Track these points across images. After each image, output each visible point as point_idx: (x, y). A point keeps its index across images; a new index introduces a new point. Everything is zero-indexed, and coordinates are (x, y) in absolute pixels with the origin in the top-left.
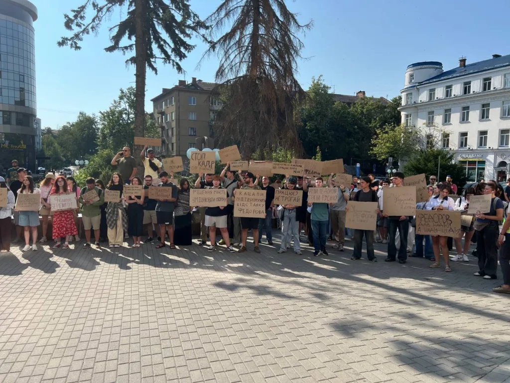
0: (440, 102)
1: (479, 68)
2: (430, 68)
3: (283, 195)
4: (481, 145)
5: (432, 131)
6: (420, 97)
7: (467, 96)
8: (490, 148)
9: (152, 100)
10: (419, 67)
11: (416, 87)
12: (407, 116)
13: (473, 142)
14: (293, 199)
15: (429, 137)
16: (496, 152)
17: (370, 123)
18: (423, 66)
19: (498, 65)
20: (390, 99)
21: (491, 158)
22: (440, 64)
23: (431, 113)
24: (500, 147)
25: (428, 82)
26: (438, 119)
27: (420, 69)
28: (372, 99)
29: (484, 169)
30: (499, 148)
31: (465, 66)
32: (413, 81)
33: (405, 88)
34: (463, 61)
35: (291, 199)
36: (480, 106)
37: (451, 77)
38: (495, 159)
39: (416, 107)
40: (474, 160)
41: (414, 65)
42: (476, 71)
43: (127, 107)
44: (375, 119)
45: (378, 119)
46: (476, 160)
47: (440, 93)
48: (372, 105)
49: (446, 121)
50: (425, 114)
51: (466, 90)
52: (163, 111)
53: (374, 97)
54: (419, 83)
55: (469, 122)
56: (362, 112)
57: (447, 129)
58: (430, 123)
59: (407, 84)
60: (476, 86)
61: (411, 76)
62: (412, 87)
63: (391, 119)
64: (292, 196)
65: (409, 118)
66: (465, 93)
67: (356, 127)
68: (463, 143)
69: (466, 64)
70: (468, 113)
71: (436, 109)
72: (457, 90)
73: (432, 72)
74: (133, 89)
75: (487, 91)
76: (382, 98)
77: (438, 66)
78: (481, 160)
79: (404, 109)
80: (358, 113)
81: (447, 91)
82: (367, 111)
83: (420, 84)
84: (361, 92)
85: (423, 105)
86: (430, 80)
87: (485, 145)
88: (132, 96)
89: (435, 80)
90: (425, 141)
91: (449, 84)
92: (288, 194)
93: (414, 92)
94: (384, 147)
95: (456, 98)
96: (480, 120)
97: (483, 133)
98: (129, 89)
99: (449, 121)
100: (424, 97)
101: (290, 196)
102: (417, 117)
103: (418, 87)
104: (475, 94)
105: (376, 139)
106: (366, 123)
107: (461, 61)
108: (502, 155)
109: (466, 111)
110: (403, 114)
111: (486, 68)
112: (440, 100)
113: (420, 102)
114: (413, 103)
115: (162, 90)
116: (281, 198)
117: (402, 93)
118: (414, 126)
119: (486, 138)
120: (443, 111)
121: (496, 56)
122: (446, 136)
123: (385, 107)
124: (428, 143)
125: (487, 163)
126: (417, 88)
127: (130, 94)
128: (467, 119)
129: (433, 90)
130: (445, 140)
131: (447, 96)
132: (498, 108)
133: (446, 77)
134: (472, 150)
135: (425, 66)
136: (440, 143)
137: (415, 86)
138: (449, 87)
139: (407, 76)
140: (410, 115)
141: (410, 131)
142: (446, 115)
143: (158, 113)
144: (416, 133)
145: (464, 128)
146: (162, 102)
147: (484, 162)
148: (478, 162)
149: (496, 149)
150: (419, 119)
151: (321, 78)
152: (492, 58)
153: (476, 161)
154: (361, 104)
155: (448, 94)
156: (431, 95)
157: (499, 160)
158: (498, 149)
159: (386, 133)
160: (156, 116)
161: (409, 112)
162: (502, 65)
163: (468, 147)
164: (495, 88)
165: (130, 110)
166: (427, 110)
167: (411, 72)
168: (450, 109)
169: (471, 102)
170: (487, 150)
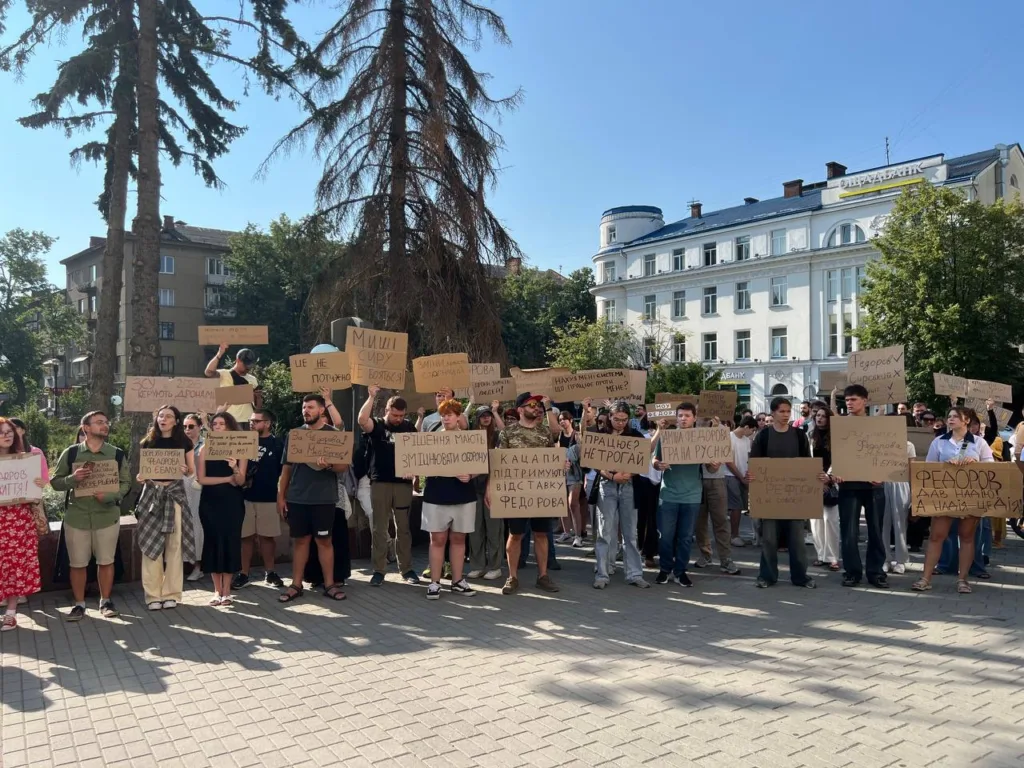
0: (664, 278)
1: (728, 220)
2: (643, 217)
4: (740, 355)
5: (655, 330)
6: (629, 269)
7: (711, 267)
8: (756, 360)
9: (62, 262)
10: (624, 214)
11: (621, 250)
12: (607, 304)
13: (726, 351)
15: (650, 341)
16: (767, 368)
17: (537, 317)
18: (631, 214)
19: (759, 216)
20: (566, 273)
21: (758, 379)
22: (657, 211)
23: (651, 298)
24: (772, 358)
25: (641, 242)
26: (664, 311)
27: (627, 218)
28: (535, 272)
29: (748, 398)
30: (772, 361)
31: (700, 216)
32: (613, 240)
33: (600, 251)
34: (697, 207)
36: (734, 287)
37: (680, 234)
38: (767, 381)
39: (621, 288)
40: (731, 383)
41: (615, 211)
42: (723, 224)
43: (7, 276)
45: (549, 309)
46: (734, 383)
47: (664, 263)
48: (537, 283)
49: (677, 314)
50: (639, 300)
51: (709, 257)
52: (93, 285)
54: (625, 244)
55: (718, 315)
56: (520, 295)
57: (681, 327)
58: (650, 316)
59: (603, 244)
60: (725, 252)
61: (611, 230)
62: (613, 250)
65: (611, 308)
66: (707, 263)
67: (511, 324)
68: (710, 350)
69: (702, 213)
70: (714, 298)
71: (659, 290)
72: (693, 257)
73: (646, 225)
74: (23, 235)
75: (744, 260)
76: (551, 272)
77: (656, 215)
78: (743, 383)
79: (602, 290)
80: (513, 299)
81: (676, 260)
82: (529, 294)
83: (628, 245)
84: (513, 258)
85: (635, 283)
86: (644, 239)
87: (748, 355)
88: (20, 250)
89: (653, 239)
90: (643, 348)
91: (678, 247)
93: (617, 259)
94: (571, 361)
95: (692, 273)
96: (736, 312)
97: (743, 335)
98: (13, 233)
99: (683, 314)
100: (635, 269)
102: (626, 306)
103: (624, 251)
104: (725, 265)
105: (554, 346)
106: (529, 318)
107: (693, 207)
108: (777, 374)
109: (710, 296)
110: (599, 301)
111: (739, 220)
112: (665, 274)
113: (629, 278)
114: (616, 279)
115: (89, 240)
117: (595, 261)
118: (622, 322)
119: (748, 343)
120: (671, 296)
121: (751, 201)
122: (679, 340)
124: (647, 352)
125: (754, 389)
126: (623, 253)
127: (16, 246)
128: (714, 310)
129: (652, 257)
130: (677, 349)
131: (676, 267)
132: (763, 293)
133: (672, 235)
134: (726, 365)
135: (635, 214)
136: (669, 354)
137: (617, 250)
138: (679, 252)
139: (603, 230)
140: (613, 302)
141: (614, 331)
142: (677, 303)
143: (81, 291)
144: (627, 335)
145: (709, 325)
146: (91, 266)
147: (747, 387)
148: (738, 386)
149: (766, 363)
150: (629, 310)
152: (744, 203)
153: (733, 385)
154: (517, 281)
155: (678, 264)
156: (647, 265)
157: (774, 382)
158: (769, 363)
159: (574, 334)
160: (74, 296)
161: (611, 297)
162: (765, 215)
163: (718, 360)
164: (756, 255)
165: (13, 282)
166: (643, 292)
167: (610, 224)
168: (684, 292)
169: (718, 279)
170: (752, 364)
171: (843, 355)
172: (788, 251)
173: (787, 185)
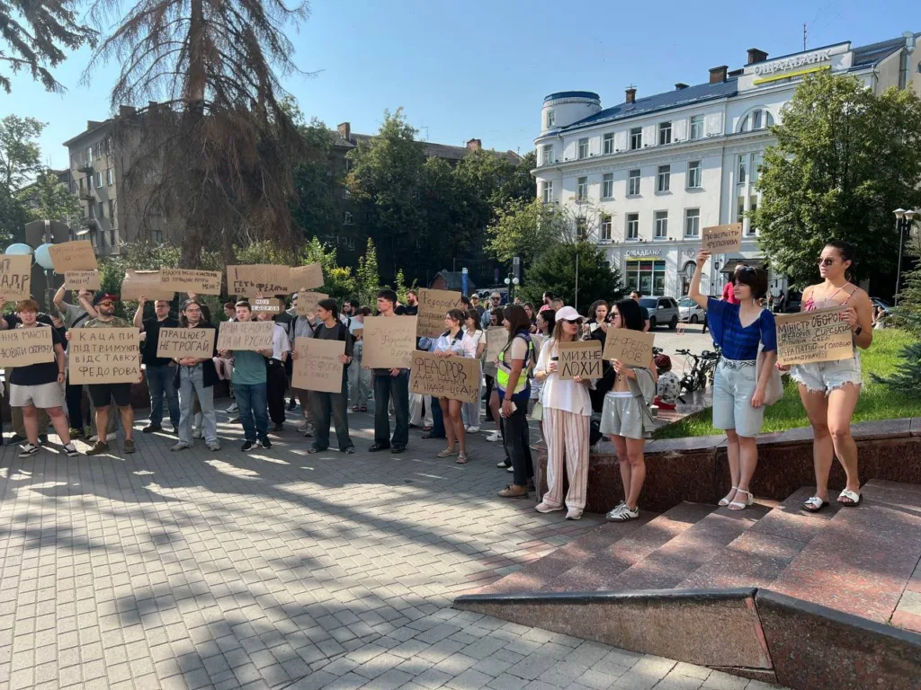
0: (595, 162)
1: (656, 105)
2: (580, 102)
3: (175, 339)
4: (658, 234)
5: (584, 210)
6: (565, 152)
7: (636, 151)
8: (671, 239)
9: (65, 144)
10: (564, 99)
11: (559, 133)
12: (546, 185)
13: (646, 229)
14: (195, 345)
15: (581, 221)
16: (681, 247)
17: (490, 196)
18: (569, 99)
19: (682, 102)
20: (522, 154)
21: (672, 255)
22: (596, 96)
23: (583, 180)
24: (685, 236)
25: (577, 126)
26: (594, 191)
27: (564, 103)
28: (492, 153)
29: (663, 274)
30: (685, 239)
31: (634, 102)
32: (553, 124)
33: (542, 135)
34: (631, 92)
35: (191, 346)
36: (656, 170)
37: (611, 119)
38: (679, 258)
39: (560, 169)
40: (648, 259)
41: (555, 96)
42: (649, 110)
43: (6, 159)
44: (497, 190)
45: (501, 189)
46: (651, 259)
47: (595, 146)
48: (491, 164)
49: (605, 195)
50: (574, 181)
51: (635, 142)
52: (90, 165)
53: (496, 150)
54: (563, 128)
55: (640, 197)
56: (476, 177)
57: (608, 208)
58: (581, 197)
59: (544, 130)
60: (650, 136)
61: (550, 114)
62: (551, 134)
63: (525, 189)
64: (195, 340)
65: (549, 189)
66: (634, 147)
67: (465, 203)
68: (632, 231)
69: (636, 98)
70: (638, 180)
71: (590, 172)
72: (621, 141)
73: (583, 110)
75: (666, 144)
76: (510, 153)
77: (592, 100)
78: (659, 259)
79: (540, 173)
80: (469, 179)
81: (607, 144)
82: (483, 174)
83: (565, 129)
84: (473, 140)
85: (570, 165)
86: (579, 124)
87: (664, 234)
88: (14, 134)
89: (587, 124)
90: (574, 228)
91: (608, 131)
92: (187, 336)
93: (555, 142)
94: (507, 239)
95: (620, 156)
96: (656, 194)
97: (661, 215)
99: (610, 195)
100: (570, 152)
101: (190, 340)
102: (561, 186)
103: (561, 135)
104: (648, 149)
105: (494, 225)
106: (483, 197)
107: (628, 92)
108: (689, 251)
109: (635, 178)
110: (539, 181)
111: (664, 106)
112: (596, 157)
113: (564, 161)
114: (554, 161)
115: (86, 124)
116: (171, 345)
117: (536, 143)
118: (557, 202)
119: (665, 222)
120: (600, 177)
121: (681, 87)
122: (606, 219)
123: (514, 169)
124: (579, 229)
125: (668, 265)
126: (560, 137)
128: (638, 192)
129: (586, 140)
130: (604, 227)
131: (606, 151)
132: (681, 174)
133: (604, 119)
134: (645, 242)
135: (575, 99)
136: (597, 231)
137: (555, 133)
138: (609, 136)
139: (544, 114)
140: (551, 183)
141: (551, 210)
142: (606, 184)
143: (80, 171)
144: (560, 214)
145: (633, 206)
146: (87, 149)
147: (661, 263)
148: (655, 262)
149: (680, 242)
150: (564, 190)
151: (401, 113)
152: (674, 89)
153: (651, 262)
154: (474, 162)
155: (608, 147)
156: (581, 148)
157: (686, 259)
158: (683, 241)
159: (513, 214)
160: (77, 176)
161: (549, 179)
162: (686, 101)
163: (639, 238)
164: (676, 140)
165: (11, 164)
166: (577, 175)
167: (551, 108)
168: (612, 174)
169: (642, 162)
170: (668, 242)
171: (748, 235)
172: (705, 136)
173: (713, 71)
